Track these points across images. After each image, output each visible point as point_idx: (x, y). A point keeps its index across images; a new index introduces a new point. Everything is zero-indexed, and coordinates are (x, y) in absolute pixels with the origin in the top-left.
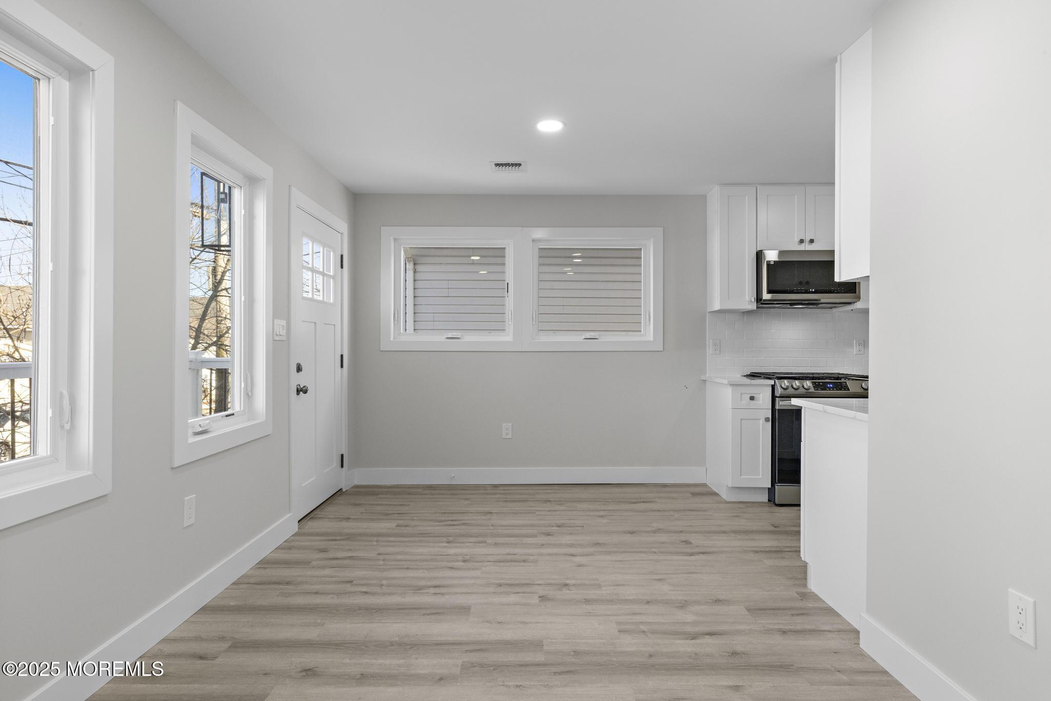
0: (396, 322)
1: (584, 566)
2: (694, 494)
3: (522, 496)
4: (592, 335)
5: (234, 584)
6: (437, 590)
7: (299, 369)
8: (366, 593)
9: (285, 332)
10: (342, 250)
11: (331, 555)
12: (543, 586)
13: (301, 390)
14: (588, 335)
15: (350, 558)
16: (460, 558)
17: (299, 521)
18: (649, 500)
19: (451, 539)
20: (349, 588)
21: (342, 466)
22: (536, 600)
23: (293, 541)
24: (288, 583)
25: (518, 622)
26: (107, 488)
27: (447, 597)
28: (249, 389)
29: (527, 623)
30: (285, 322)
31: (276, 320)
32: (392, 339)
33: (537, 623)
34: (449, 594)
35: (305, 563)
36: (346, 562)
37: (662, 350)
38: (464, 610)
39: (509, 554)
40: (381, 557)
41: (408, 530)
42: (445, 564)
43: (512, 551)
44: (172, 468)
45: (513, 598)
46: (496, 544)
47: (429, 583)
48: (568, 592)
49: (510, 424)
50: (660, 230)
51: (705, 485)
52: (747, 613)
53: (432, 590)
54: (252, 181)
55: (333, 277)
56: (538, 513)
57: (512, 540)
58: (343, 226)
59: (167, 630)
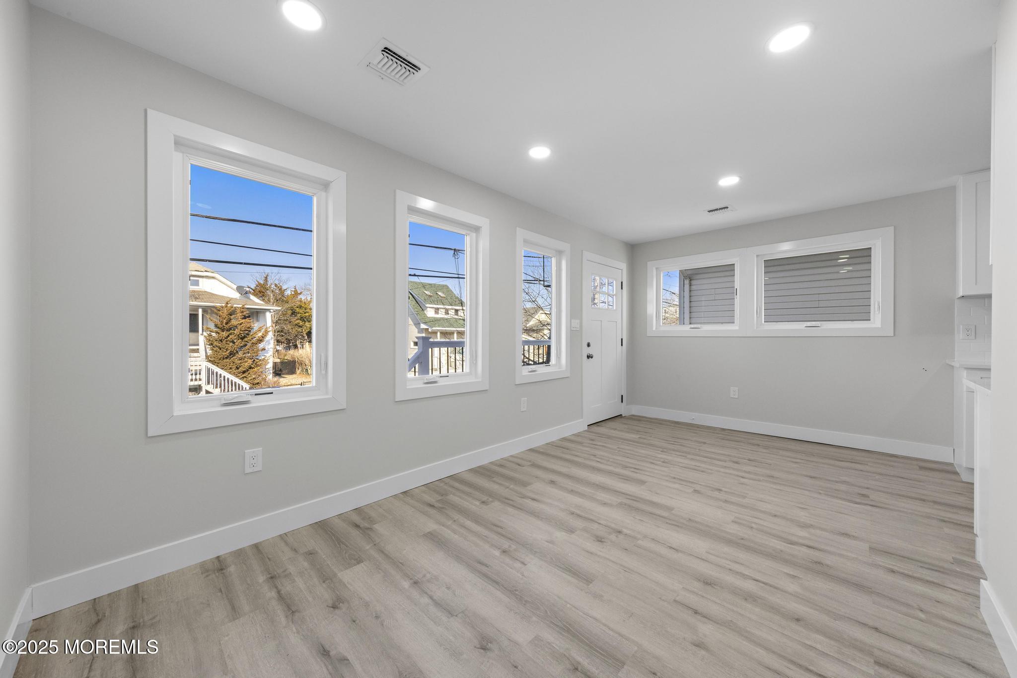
0: (657, 319)
1: (744, 484)
2: (921, 468)
3: (737, 438)
4: (814, 324)
5: (547, 444)
6: (636, 471)
7: (589, 345)
8: (598, 462)
9: (578, 327)
10: (622, 279)
11: (594, 443)
12: (702, 486)
13: (589, 357)
14: (809, 324)
15: (603, 446)
16: (662, 460)
17: (588, 426)
18: (860, 462)
19: (665, 450)
20: (592, 457)
21: (622, 402)
22: (690, 491)
23: (582, 433)
24: (568, 449)
25: (669, 496)
26: (486, 387)
27: (638, 474)
28: (559, 354)
29: (673, 498)
30: (579, 321)
31: (573, 321)
32: (654, 329)
33: (680, 500)
34: (640, 473)
35: (581, 443)
36: (600, 447)
37: (893, 335)
38: (643, 482)
39: (696, 466)
40: (618, 449)
41: (645, 441)
42: (649, 460)
43: (698, 464)
44: (516, 385)
45: (676, 486)
46: (692, 459)
47: (631, 466)
48: (718, 493)
49: (737, 388)
50: (891, 229)
51: (952, 464)
52: (868, 550)
53: (632, 470)
54: (560, 253)
55: (616, 295)
56: (740, 450)
57: (705, 459)
58: (624, 266)
59: (513, 453)
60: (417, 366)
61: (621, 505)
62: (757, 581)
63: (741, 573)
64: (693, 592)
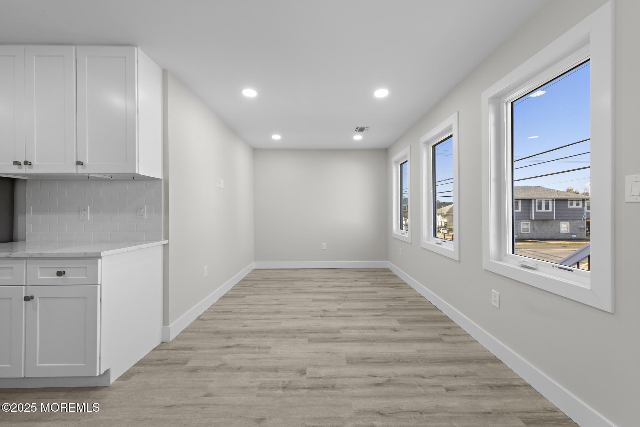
12: (301, 387)
22: (309, 370)
25: (319, 353)
29: (315, 352)
33: (309, 353)
61: (338, 331)
64: (283, 308)
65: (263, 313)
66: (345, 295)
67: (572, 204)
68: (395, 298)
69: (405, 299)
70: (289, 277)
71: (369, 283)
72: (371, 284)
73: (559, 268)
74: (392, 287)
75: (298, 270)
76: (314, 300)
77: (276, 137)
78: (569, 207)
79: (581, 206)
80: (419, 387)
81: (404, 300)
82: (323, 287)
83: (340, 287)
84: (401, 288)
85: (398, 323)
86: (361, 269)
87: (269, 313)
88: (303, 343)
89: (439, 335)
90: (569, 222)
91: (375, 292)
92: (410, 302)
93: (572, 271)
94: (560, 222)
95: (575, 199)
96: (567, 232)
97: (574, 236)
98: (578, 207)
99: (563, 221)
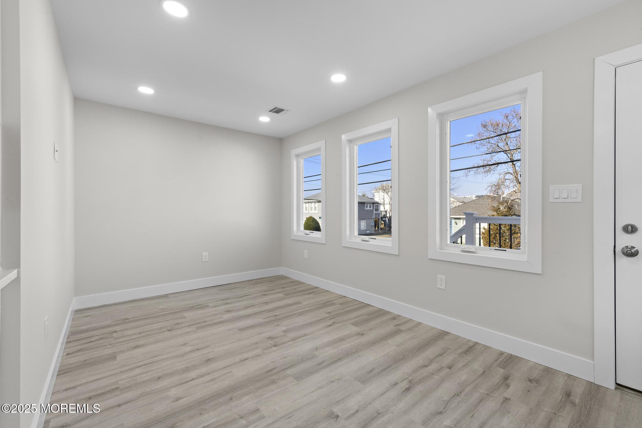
60: (464, 236)
62: (192, 380)
63: (203, 376)
64: (209, 353)
65: (187, 370)
66: (271, 314)
67: (367, 207)
68: (324, 304)
69: (334, 302)
70: (163, 309)
71: (280, 295)
72: (285, 295)
73: (495, 249)
74: (309, 294)
75: (166, 296)
76: (242, 329)
77: (146, 90)
78: (366, 209)
79: (372, 208)
80: (433, 376)
81: (334, 304)
82: (233, 311)
83: (253, 306)
84: (319, 293)
85: (355, 327)
86: (254, 281)
87: (195, 367)
88: (292, 384)
89: (395, 326)
90: (365, 221)
91: (299, 303)
92: (341, 304)
93: (506, 250)
94: (360, 221)
95: (369, 202)
96: (364, 229)
97: (368, 232)
98: (370, 209)
99: (362, 220)
